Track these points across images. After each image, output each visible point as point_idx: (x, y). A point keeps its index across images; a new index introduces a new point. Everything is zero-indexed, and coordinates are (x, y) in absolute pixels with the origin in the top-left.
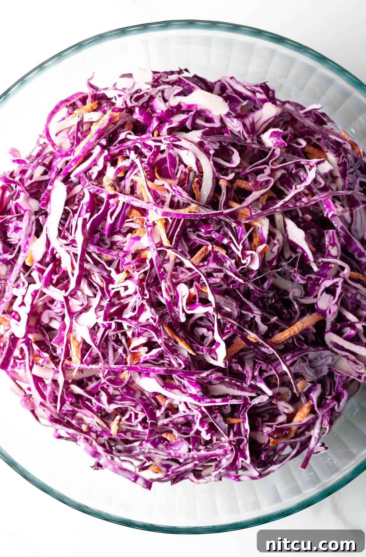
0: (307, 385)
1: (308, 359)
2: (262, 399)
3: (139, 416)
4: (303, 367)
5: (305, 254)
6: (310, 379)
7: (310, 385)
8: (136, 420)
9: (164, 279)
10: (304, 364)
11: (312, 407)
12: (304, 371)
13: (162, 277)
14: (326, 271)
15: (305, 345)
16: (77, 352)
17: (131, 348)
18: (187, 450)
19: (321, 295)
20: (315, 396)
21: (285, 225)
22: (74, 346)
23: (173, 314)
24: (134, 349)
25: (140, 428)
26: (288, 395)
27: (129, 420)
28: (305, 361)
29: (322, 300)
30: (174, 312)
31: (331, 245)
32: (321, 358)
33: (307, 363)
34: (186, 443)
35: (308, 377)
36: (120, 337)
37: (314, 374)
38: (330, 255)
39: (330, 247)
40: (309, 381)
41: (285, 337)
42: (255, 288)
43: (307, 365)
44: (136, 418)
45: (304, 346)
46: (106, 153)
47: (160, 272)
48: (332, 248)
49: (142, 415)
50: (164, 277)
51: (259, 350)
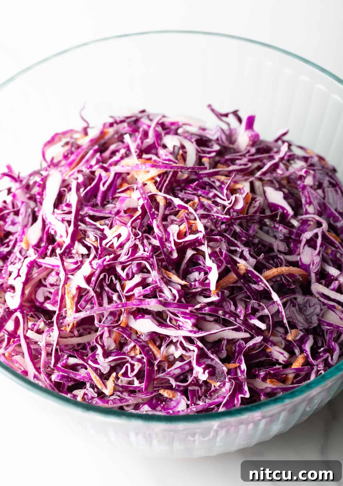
0: (299, 333)
1: (297, 303)
2: (256, 341)
3: (135, 367)
4: (293, 311)
5: (285, 211)
6: (302, 327)
7: (302, 334)
8: (132, 374)
9: (155, 218)
10: (293, 309)
11: (307, 357)
12: (294, 316)
13: (153, 217)
14: (305, 227)
15: (293, 285)
16: (71, 304)
17: (125, 290)
18: (186, 407)
19: (303, 248)
20: (308, 347)
21: (264, 192)
22: (69, 298)
23: (165, 249)
24: (128, 291)
25: (136, 383)
26: (282, 344)
27: (125, 375)
28: (294, 306)
29: (304, 253)
30: (166, 247)
31: (307, 203)
32: (310, 306)
33: (297, 307)
34: (184, 399)
35: (300, 324)
36: (114, 281)
37: (304, 321)
38: (307, 213)
39: (307, 206)
40: (301, 328)
41: (273, 273)
42: (241, 230)
43: (296, 309)
44: (133, 370)
45: (291, 286)
46: (98, 155)
47: (152, 212)
48: (309, 206)
49: (138, 365)
50: (155, 216)
51: (250, 286)
